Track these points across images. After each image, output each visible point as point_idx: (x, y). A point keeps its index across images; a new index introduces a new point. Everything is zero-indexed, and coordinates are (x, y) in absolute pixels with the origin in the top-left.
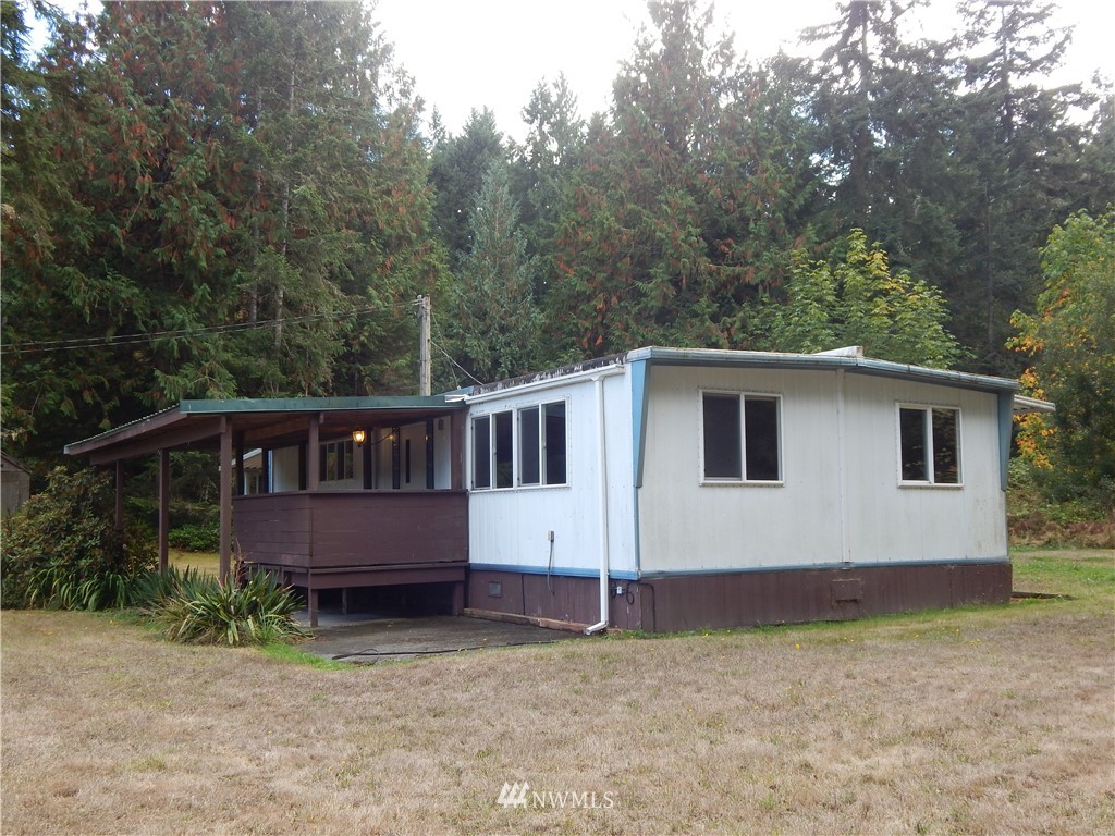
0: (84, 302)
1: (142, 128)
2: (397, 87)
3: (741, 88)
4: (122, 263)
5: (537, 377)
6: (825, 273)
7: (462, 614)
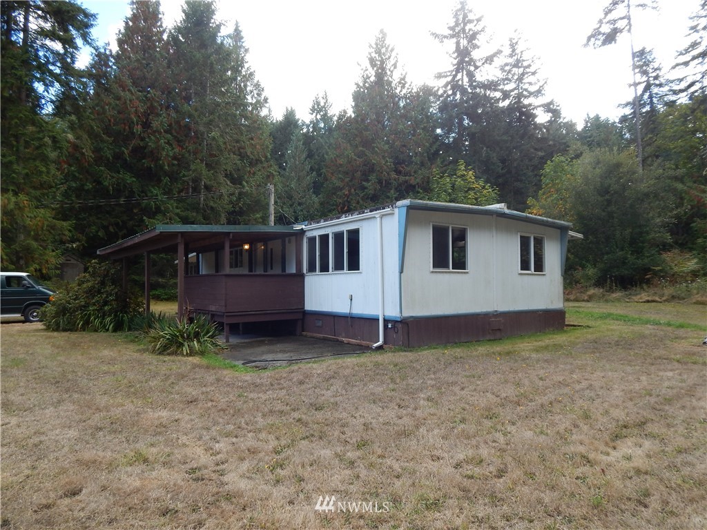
0: (109, 184)
1: (137, 103)
2: (255, 92)
3: (409, 98)
4: (128, 167)
5: (344, 216)
6: (448, 180)
7: (302, 335)
